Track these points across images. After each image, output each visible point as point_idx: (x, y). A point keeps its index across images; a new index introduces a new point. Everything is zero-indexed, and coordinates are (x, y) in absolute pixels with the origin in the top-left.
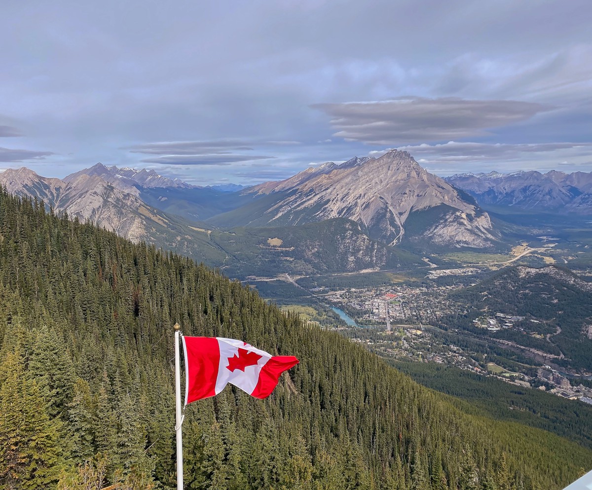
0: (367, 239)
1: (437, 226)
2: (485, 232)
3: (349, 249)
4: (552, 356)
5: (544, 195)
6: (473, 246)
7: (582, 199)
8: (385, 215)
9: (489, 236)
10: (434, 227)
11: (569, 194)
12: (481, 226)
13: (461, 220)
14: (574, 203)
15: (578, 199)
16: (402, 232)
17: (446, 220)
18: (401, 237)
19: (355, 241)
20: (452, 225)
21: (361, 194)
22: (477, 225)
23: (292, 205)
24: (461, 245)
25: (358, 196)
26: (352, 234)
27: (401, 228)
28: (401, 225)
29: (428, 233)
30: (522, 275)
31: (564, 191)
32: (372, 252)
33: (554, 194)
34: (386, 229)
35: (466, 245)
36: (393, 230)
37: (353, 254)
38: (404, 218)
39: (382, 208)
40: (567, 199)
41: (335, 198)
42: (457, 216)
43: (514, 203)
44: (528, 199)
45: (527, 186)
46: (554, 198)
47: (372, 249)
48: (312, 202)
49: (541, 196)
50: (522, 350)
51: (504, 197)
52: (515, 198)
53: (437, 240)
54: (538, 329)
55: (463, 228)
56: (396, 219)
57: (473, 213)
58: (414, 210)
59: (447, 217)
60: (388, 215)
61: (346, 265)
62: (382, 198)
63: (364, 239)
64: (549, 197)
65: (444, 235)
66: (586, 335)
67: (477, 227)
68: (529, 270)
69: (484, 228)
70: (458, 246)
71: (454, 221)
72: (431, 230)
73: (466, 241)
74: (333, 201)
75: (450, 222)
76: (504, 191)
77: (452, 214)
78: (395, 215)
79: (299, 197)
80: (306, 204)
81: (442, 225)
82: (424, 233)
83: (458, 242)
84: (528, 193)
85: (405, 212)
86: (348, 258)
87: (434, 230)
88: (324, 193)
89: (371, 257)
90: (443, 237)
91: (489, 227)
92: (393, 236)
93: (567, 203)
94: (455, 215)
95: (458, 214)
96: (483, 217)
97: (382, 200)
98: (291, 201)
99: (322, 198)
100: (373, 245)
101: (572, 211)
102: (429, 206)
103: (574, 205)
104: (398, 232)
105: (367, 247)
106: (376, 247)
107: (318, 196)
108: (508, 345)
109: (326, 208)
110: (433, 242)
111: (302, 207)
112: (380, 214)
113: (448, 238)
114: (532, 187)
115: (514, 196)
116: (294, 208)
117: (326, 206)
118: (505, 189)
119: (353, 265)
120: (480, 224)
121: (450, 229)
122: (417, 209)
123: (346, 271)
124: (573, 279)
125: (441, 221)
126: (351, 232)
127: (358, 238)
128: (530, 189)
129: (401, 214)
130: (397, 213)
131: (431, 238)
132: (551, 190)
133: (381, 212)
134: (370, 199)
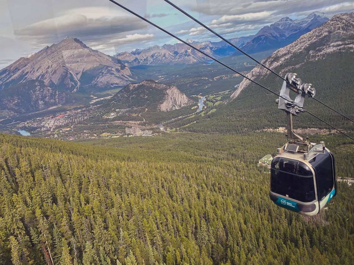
0: (51, 89)
1: (99, 77)
2: (128, 77)
3: (39, 97)
4: (139, 122)
5: (162, 57)
6: (120, 85)
7: (179, 56)
8: (66, 76)
9: (130, 79)
10: (97, 78)
11: (174, 55)
12: (125, 75)
13: (112, 72)
14: (176, 59)
15: (178, 57)
16: (79, 84)
17: (103, 73)
18: (78, 87)
19: (43, 92)
20: (107, 75)
21: (49, 66)
22: (123, 74)
23: (4, 80)
24: (114, 85)
25: (47, 67)
26: (40, 88)
27: (78, 82)
28: (78, 79)
29: (94, 82)
30: (131, 88)
31: (171, 54)
32: (55, 97)
33: (167, 56)
34: (68, 84)
35: (117, 85)
36: (73, 83)
37: (42, 100)
38: (79, 76)
39: (64, 72)
40: (173, 58)
41: (32, 70)
42: (109, 70)
43: (149, 64)
44: (155, 60)
45: (153, 54)
46: (167, 58)
47: (55, 95)
48: (16, 75)
49: (161, 58)
50: (125, 123)
51: (143, 61)
52: (148, 61)
53: (100, 85)
54: (135, 112)
55: (113, 76)
56: (75, 77)
57: (119, 68)
58: (84, 71)
59: (103, 71)
60: (69, 75)
61: (38, 107)
62: (64, 67)
63: (49, 90)
64: (164, 58)
65: (103, 82)
66: (160, 109)
67: (122, 75)
68: (134, 85)
69: (127, 75)
70: (112, 86)
71: (107, 73)
72: (96, 80)
73: (116, 83)
74: (30, 72)
75: (106, 73)
76: (143, 58)
77: (106, 69)
78: (73, 75)
79: (9, 74)
80: (13, 77)
81: (101, 76)
82: (91, 82)
83: (112, 84)
84: (155, 57)
85: (79, 73)
86: (38, 102)
87: (97, 79)
88: (24, 68)
89: (55, 100)
90: (103, 83)
91: (130, 74)
92: (73, 87)
93: (173, 59)
94: (108, 70)
95: (110, 69)
96: (125, 69)
97: (64, 68)
98: (3, 78)
99: (23, 72)
100: (55, 92)
101: (176, 63)
102: (93, 67)
103: (176, 60)
104: (76, 84)
105: (51, 94)
106: (57, 93)
107: (20, 71)
108: (118, 123)
109: (26, 77)
110: (98, 86)
111: (10, 79)
112: (63, 76)
113: (106, 83)
114: (156, 54)
115: (148, 60)
116: (5, 81)
117: (26, 76)
118: (143, 57)
119: (43, 106)
120: (124, 73)
121: (105, 77)
122: (86, 69)
123: (39, 110)
124: (154, 84)
125: (100, 74)
126: (39, 87)
127: (44, 89)
128: (155, 55)
129: (77, 74)
130: (75, 74)
131: (96, 84)
132: (165, 54)
133: (64, 74)
134: (56, 68)
